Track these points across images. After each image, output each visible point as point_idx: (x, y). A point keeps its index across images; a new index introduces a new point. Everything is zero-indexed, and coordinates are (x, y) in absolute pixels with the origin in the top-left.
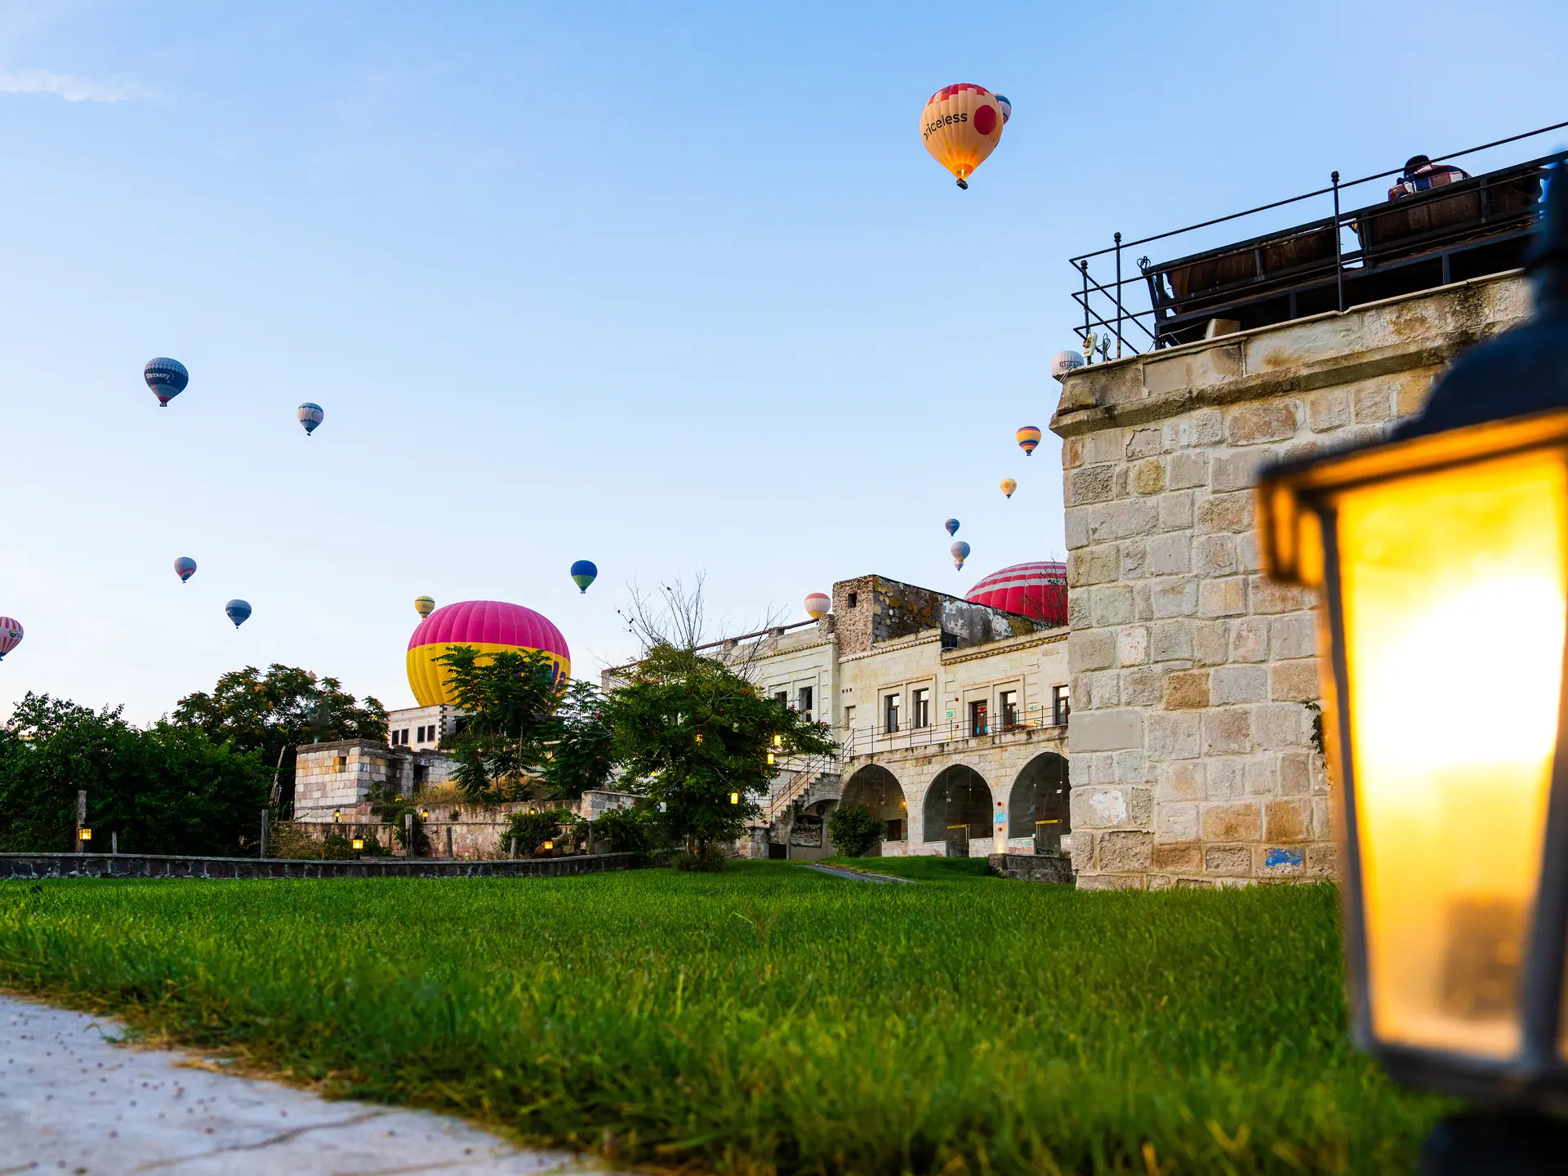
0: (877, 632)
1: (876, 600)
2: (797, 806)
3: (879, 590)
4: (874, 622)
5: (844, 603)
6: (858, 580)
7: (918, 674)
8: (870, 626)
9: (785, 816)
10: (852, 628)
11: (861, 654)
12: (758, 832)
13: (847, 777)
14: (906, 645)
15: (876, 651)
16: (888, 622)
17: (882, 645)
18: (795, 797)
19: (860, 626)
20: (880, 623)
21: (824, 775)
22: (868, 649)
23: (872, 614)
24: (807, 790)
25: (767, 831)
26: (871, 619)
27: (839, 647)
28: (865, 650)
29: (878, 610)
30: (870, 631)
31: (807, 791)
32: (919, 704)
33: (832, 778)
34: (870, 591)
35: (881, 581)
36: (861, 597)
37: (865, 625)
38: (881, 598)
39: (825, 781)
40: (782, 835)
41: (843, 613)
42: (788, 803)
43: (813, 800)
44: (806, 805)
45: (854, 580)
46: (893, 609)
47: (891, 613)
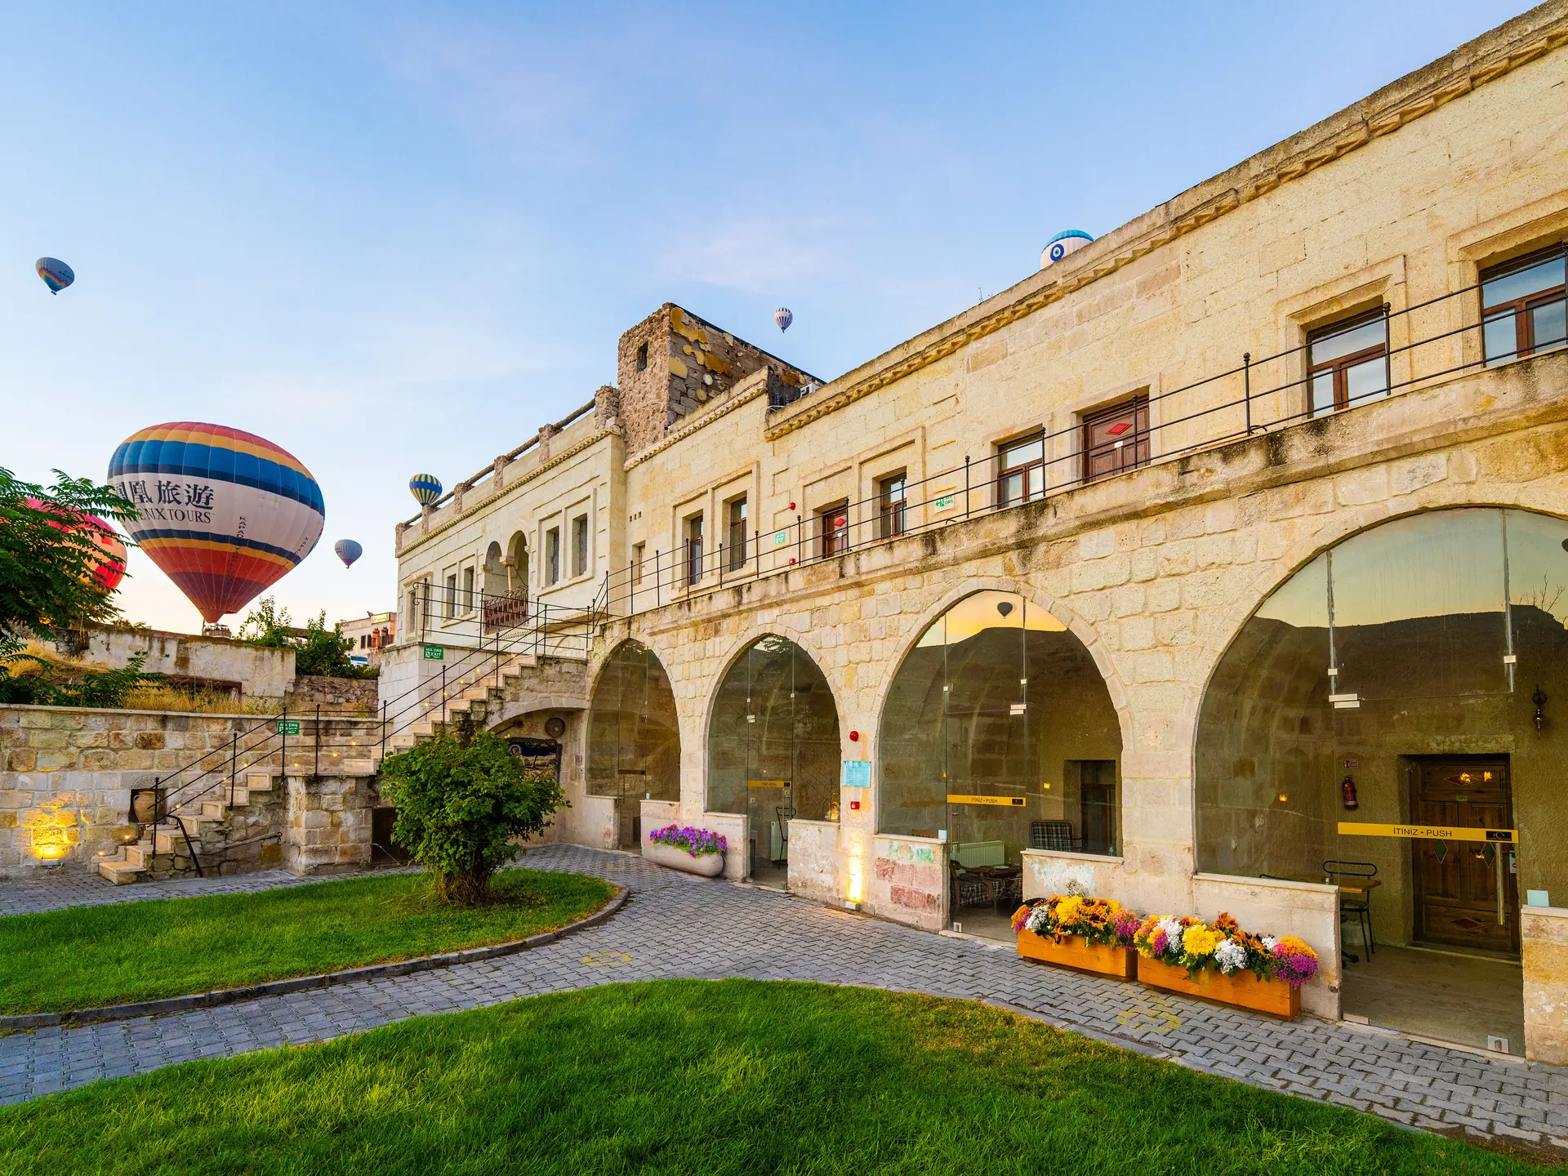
0: (678, 408)
1: (677, 351)
3: (683, 332)
4: (670, 387)
5: (632, 367)
6: (650, 320)
7: (733, 468)
8: (665, 395)
10: (640, 406)
11: (650, 448)
13: (595, 665)
14: (712, 415)
15: (670, 438)
16: (701, 394)
17: (680, 423)
19: (652, 397)
20: (684, 394)
21: (543, 660)
22: (661, 436)
23: (667, 373)
24: (497, 689)
26: (665, 382)
27: (624, 442)
28: (655, 440)
29: (682, 370)
30: (663, 404)
32: (737, 526)
33: (565, 667)
34: (665, 334)
35: (686, 319)
36: (655, 346)
37: (658, 396)
38: (688, 349)
39: (550, 671)
41: (631, 384)
43: (512, 710)
44: (495, 720)
45: (645, 322)
46: (713, 373)
47: (708, 380)
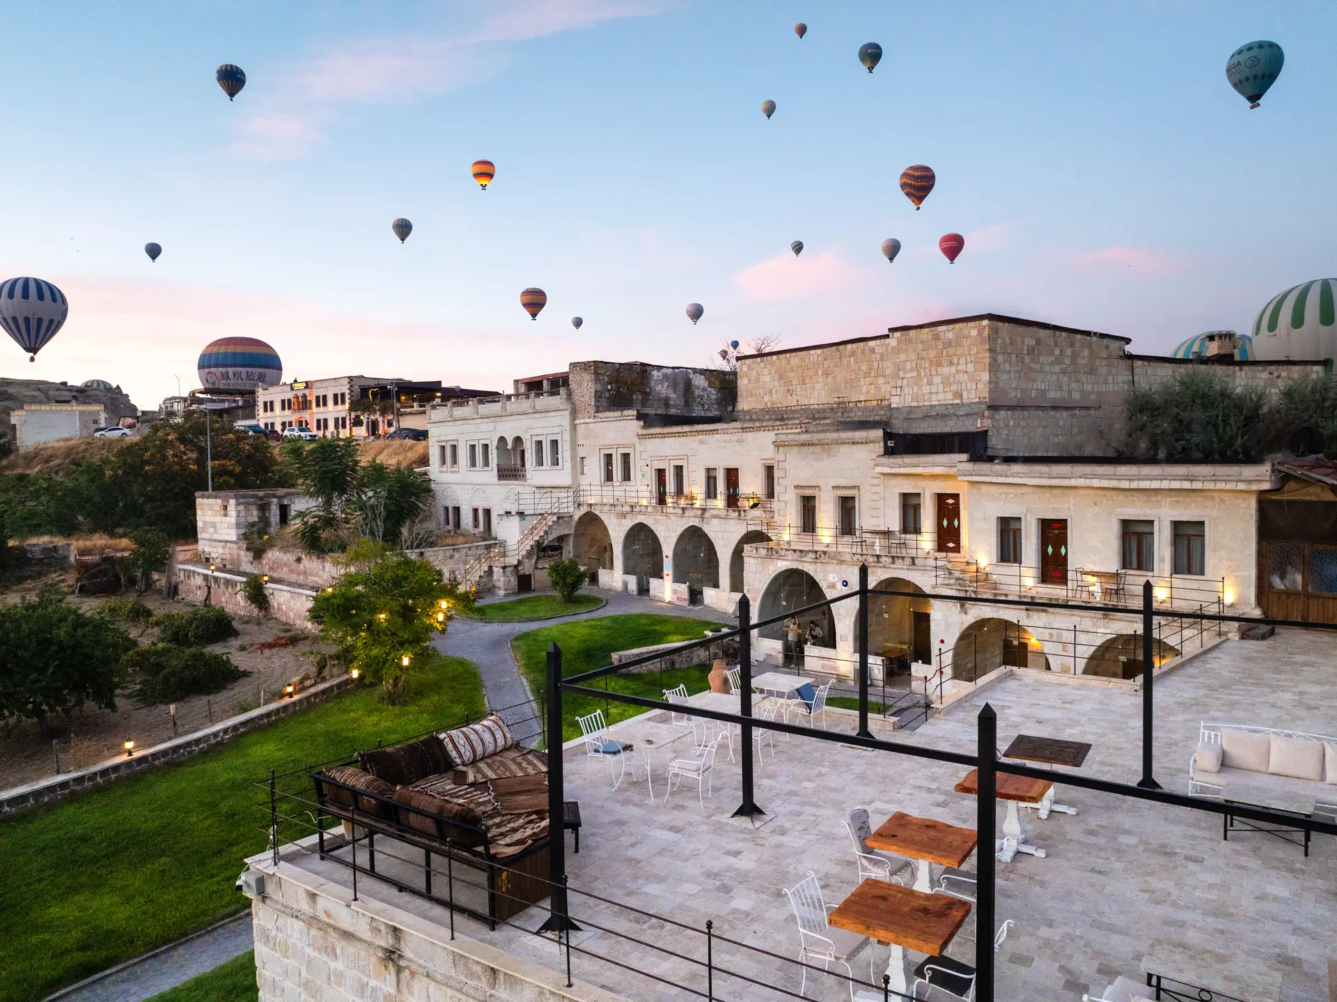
0: (598, 404)
1: (597, 380)
2: (538, 544)
3: (600, 371)
4: (595, 396)
5: (576, 379)
7: (623, 441)
8: (593, 399)
9: (529, 554)
10: (582, 399)
11: (588, 421)
12: (508, 569)
13: (577, 518)
16: (607, 395)
17: (601, 415)
18: (537, 538)
19: (587, 398)
20: (600, 397)
21: (559, 518)
22: (592, 418)
23: (594, 390)
25: (516, 567)
26: (593, 393)
27: (574, 413)
28: (590, 418)
29: (599, 386)
30: (593, 404)
31: (546, 532)
32: (626, 465)
33: (565, 519)
34: (591, 372)
35: (600, 364)
36: (588, 377)
37: (589, 398)
38: (601, 378)
39: (561, 522)
40: (527, 568)
41: (576, 387)
42: (531, 543)
44: (545, 543)
45: (581, 363)
46: (611, 384)
47: (609, 387)
